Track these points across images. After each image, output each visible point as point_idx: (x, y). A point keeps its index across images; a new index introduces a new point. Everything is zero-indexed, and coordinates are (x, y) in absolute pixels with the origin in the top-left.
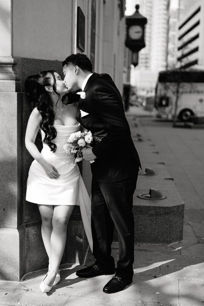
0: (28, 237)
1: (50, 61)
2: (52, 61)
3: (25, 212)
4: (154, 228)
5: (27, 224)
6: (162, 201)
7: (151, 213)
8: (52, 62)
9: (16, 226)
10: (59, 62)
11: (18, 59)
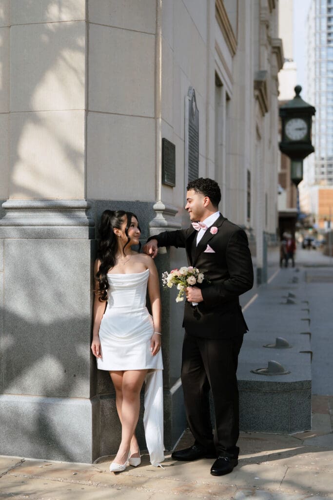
0: (102, 411)
1: (129, 202)
2: (132, 202)
3: (100, 380)
4: (270, 411)
5: (102, 395)
6: (284, 376)
7: (265, 391)
9: (89, 396)
10: (140, 203)
11: (93, 203)
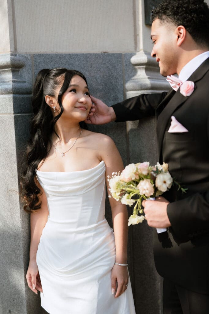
1: (91, 54)
8: (94, 57)
10: (109, 55)
11: (27, 58)
